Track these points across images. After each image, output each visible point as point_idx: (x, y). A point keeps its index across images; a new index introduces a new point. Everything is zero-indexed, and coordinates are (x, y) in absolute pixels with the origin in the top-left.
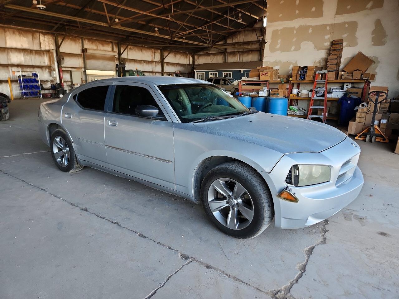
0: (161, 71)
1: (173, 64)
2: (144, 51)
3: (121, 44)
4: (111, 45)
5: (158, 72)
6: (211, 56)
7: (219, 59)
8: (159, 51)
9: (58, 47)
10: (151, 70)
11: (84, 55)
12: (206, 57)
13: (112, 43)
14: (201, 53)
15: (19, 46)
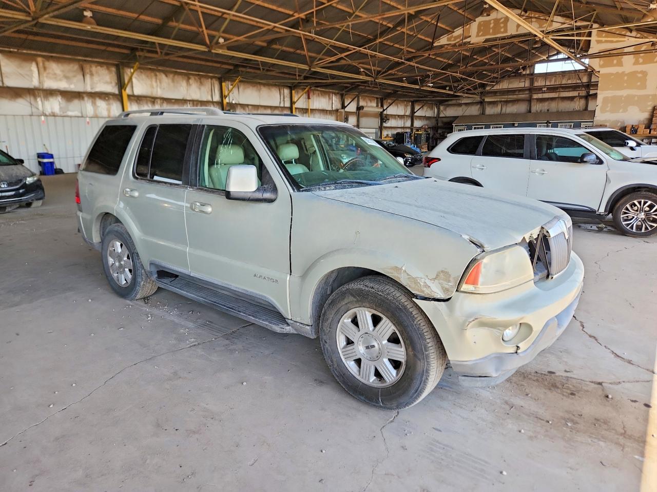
0: (410, 126)
1: (420, 118)
2: (399, 105)
3: (385, 99)
4: (376, 101)
5: (408, 128)
6: (463, 106)
7: (474, 110)
8: (410, 104)
9: (343, 107)
10: (403, 126)
11: (359, 112)
12: (456, 108)
13: (377, 98)
14: (450, 103)
15: (321, 108)
